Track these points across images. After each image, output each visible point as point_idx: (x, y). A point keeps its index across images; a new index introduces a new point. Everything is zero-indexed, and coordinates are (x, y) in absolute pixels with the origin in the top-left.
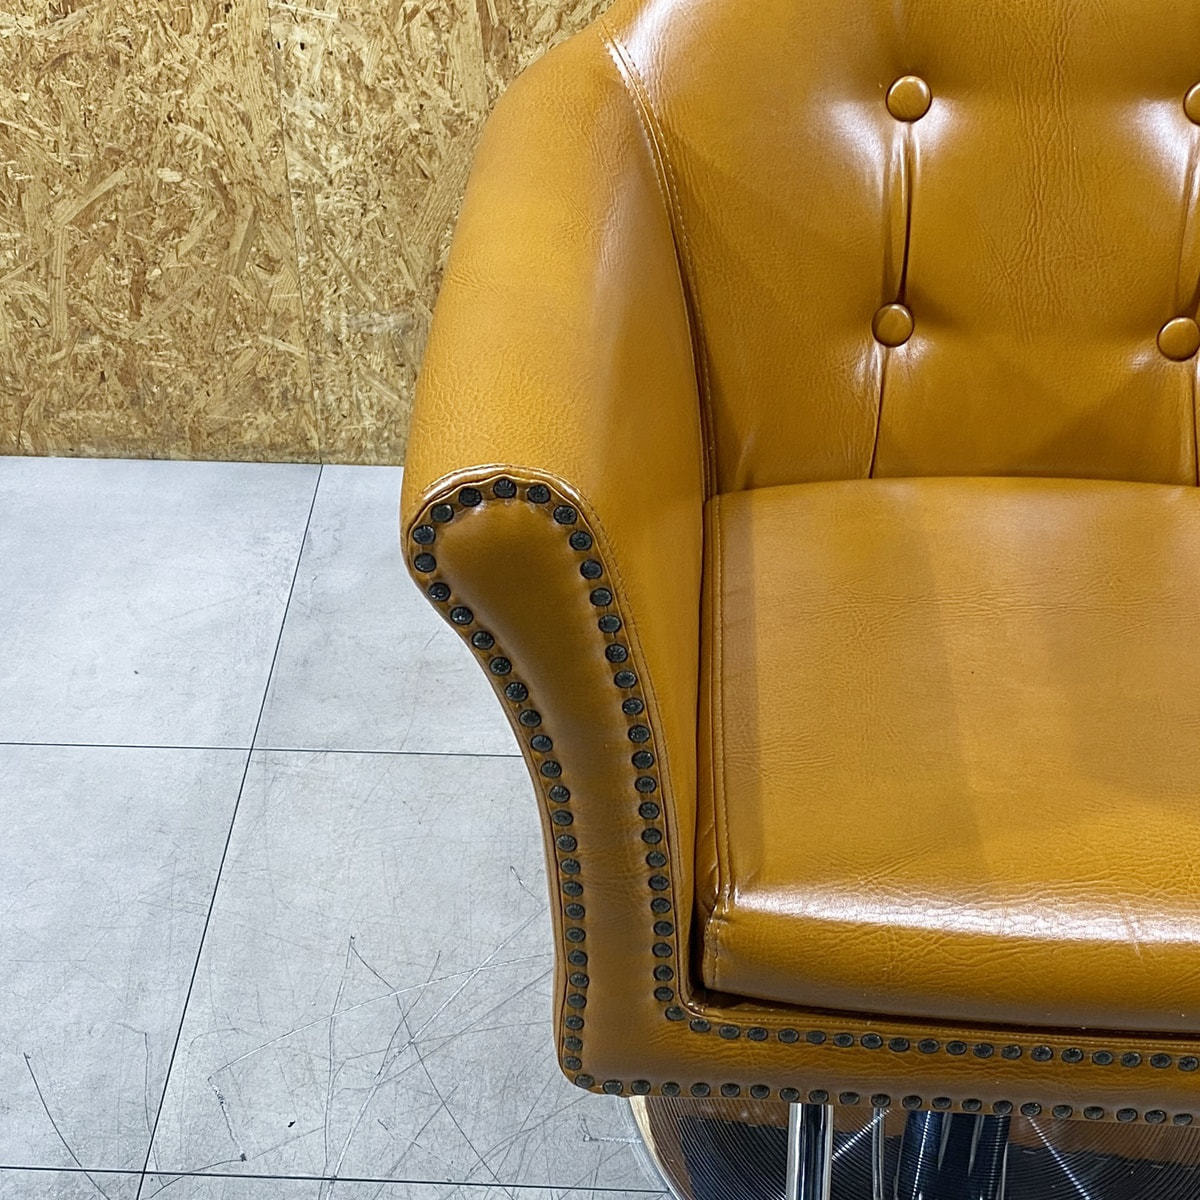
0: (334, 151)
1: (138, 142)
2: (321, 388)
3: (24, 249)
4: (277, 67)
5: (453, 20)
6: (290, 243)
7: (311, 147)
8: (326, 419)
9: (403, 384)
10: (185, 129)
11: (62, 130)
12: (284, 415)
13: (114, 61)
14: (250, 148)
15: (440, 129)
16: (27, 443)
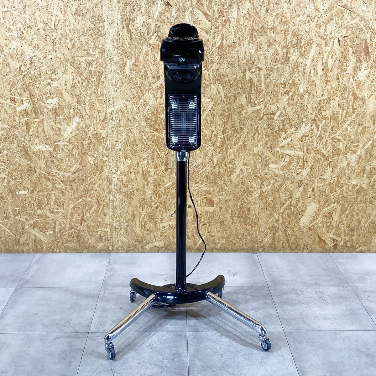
0: (118, 195)
1: (85, 194)
2: (112, 238)
3: (63, 213)
4: (110, 181)
5: (138, 173)
6: (109, 210)
7: (114, 194)
8: (113, 244)
9: (126, 236)
10: (93, 191)
11: (73, 192)
12: (105, 243)
13: (83, 180)
14: (103, 194)
15: (135, 191)
16: (58, 250)
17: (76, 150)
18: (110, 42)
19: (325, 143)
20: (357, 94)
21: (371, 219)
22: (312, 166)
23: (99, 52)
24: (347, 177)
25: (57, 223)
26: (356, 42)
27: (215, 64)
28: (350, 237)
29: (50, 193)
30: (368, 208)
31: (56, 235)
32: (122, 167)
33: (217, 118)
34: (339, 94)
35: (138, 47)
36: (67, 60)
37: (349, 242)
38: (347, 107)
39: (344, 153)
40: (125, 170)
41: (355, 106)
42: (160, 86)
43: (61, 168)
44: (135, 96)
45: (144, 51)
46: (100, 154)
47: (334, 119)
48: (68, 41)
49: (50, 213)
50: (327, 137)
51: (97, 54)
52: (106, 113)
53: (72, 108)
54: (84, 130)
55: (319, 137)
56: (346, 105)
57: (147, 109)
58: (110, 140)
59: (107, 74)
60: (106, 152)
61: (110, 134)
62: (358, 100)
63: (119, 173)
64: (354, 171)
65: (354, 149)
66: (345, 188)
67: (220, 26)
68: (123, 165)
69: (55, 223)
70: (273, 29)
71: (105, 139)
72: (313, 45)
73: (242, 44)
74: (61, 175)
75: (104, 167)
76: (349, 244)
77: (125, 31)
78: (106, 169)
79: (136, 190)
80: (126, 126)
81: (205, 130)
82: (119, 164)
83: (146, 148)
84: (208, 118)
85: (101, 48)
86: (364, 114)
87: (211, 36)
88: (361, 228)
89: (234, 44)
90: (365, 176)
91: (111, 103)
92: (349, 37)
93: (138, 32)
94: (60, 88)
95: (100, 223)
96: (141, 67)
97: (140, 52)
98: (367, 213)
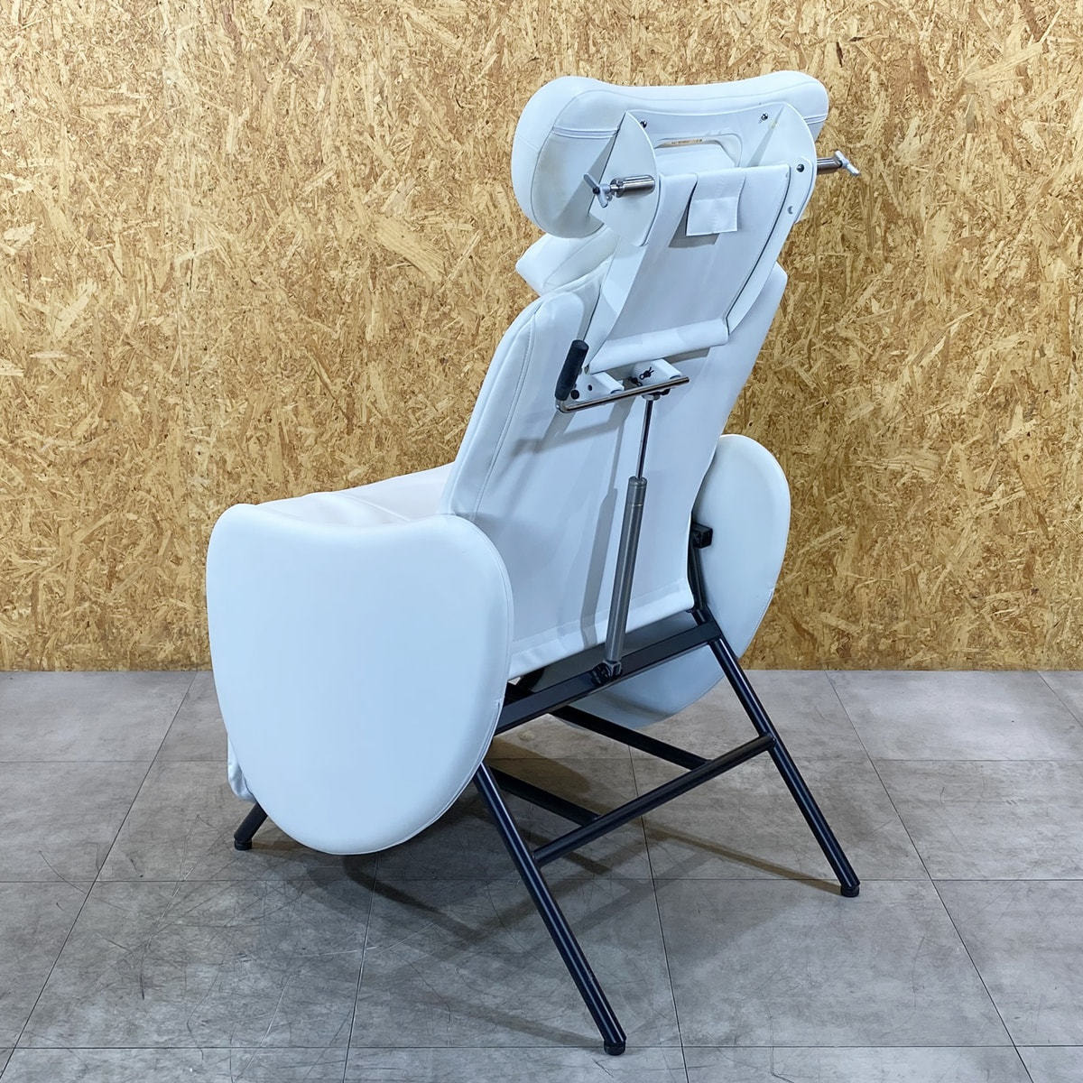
17: (89, 373)
18: (177, 64)
19: (806, 351)
20: (896, 204)
21: (947, 571)
22: (770, 416)
23: (148, 91)
24: (874, 450)
25: (41, 585)
26: (889, 54)
27: (480, 123)
28: (886, 624)
29: (18, 497)
30: (938, 540)
31: (40, 619)
32: (221, 422)
33: (492, 278)
34: (843, 204)
35: (258, 74)
36: (56, 116)
37: (883, 640)
38: (869, 245)
39: (862, 379)
40: (230, 432)
41: (890, 240)
42: (324, 186)
43: (48, 427)
44: (254, 216)
45: (276, 88)
46: (158, 385)
47: (831, 279)
48: (60, 61)
49: (21, 556)
50: (811, 333)
51: (142, 97)
52: (172, 268)
53: (76, 252)
54: (111, 316)
55: (788, 332)
56: (864, 239)
57: (289, 254)
58: (184, 345)
59: (172, 155)
60: (175, 381)
61: (184, 328)
62: (900, 222)
63: (213, 440)
64: (893, 432)
65: (890, 367)
66: (867, 481)
67: (493, 13)
68: (224, 417)
69: (35, 584)
70: (646, 18)
71: (171, 342)
72: (764, 65)
73: (556, 64)
74: (47, 446)
75: (170, 423)
76: (884, 644)
77: (221, 32)
78: (177, 431)
79: (265, 489)
80: (232, 304)
81: (459, 314)
82: (214, 416)
83: (289, 368)
84: (465, 280)
85: (153, 78)
86: (919, 265)
87: (469, 40)
88: (919, 597)
89: (533, 62)
90: (927, 444)
91: (187, 238)
92: (869, 40)
93: (259, 30)
94: (39, 197)
95: (163, 585)
96: (269, 131)
97: (265, 92)
98: (937, 555)
